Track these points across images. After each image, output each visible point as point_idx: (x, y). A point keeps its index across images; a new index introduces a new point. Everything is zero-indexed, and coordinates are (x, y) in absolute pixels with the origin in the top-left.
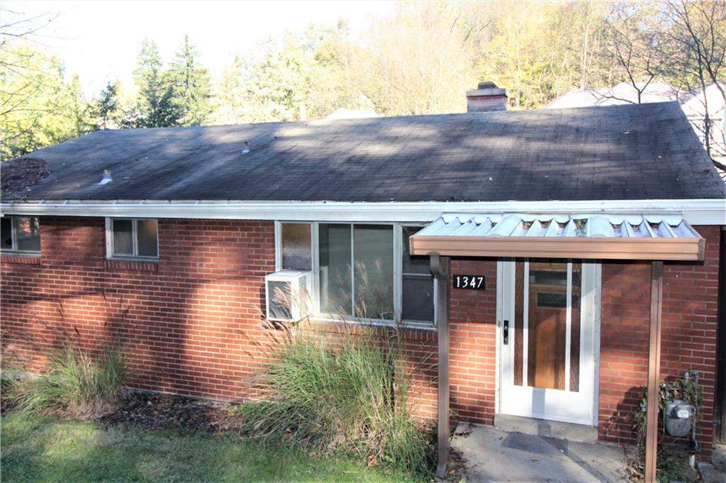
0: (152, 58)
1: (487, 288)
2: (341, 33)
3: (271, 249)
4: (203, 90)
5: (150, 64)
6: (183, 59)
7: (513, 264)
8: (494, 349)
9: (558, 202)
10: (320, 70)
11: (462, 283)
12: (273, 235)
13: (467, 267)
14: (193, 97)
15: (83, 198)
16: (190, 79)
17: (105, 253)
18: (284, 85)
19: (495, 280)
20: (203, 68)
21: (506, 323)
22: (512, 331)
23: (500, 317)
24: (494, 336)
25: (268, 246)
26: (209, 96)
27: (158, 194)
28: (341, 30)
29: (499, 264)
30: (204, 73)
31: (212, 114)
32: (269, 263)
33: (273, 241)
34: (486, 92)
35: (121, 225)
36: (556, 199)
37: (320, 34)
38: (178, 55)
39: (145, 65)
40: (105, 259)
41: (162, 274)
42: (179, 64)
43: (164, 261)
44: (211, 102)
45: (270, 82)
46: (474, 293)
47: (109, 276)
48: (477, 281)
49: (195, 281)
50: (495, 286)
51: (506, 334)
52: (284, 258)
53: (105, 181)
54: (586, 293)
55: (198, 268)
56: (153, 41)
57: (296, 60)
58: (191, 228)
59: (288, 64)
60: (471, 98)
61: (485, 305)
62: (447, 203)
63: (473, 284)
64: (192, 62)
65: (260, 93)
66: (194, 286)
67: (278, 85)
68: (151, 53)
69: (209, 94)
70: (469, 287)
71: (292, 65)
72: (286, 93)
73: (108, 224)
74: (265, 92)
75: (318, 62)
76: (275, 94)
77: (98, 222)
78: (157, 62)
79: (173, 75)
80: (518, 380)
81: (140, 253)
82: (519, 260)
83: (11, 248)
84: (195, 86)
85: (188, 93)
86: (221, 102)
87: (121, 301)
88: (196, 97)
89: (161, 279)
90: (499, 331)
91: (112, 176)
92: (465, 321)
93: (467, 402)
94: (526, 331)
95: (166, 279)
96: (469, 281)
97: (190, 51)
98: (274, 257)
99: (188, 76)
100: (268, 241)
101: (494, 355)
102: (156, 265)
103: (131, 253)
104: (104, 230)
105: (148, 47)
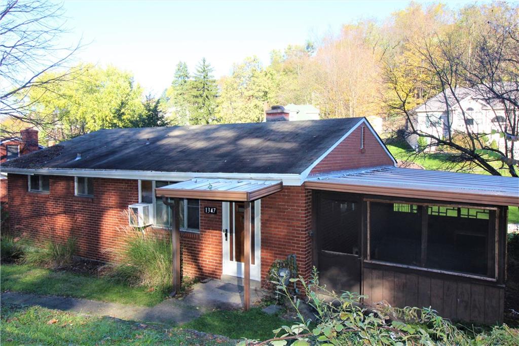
0: (183, 74)
1: (218, 213)
2: (309, 52)
3: (136, 193)
4: (213, 92)
5: (182, 77)
6: (202, 74)
7: (229, 203)
8: (221, 243)
9: (237, 174)
10: (285, 78)
11: (208, 211)
12: (137, 186)
13: (210, 204)
14: (207, 97)
15: (63, 167)
16: (206, 86)
17: (74, 193)
18: (262, 88)
19: (221, 210)
20: (214, 79)
21: (226, 230)
22: (229, 234)
23: (224, 228)
24: (221, 237)
25: (135, 191)
26: (217, 97)
27: (92, 166)
28: (309, 49)
29: (223, 203)
30: (214, 82)
31: (218, 108)
32: (135, 199)
33: (138, 189)
34: (275, 111)
35: (81, 180)
36: (236, 172)
37: (295, 52)
38: (199, 71)
39: (180, 79)
40: (74, 196)
41: (95, 203)
42: (199, 77)
43: (96, 197)
44: (218, 100)
45: (254, 87)
46: (213, 216)
47: (75, 204)
48: (213, 210)
49: (107, 207)
50: (221, 212)
51: (226, 235)
52: (143, 197)
53: (77, 159)
54: (257, 216)
55: (108, 201)
56: (185, 63)
57: (271, 72)
58: (106, 182)
59: (266, 74)
60: (268, 114)
61: (218, 221)
62: (196, 173)
63: (212, 211)
64: (207, 75)
65: (247, 94)
66: (107, 210)
67: (258, 88)
68: (183, 71)
69: (217, 95)
70: (210, 213)
71: (269, 75)
72: (263, 94)
73: (76, 179)
74: (251, 93)
75: (285, 73)
76: (256, 94)
77: (71, 179)
78: (186, 76)
79: (195, 84)
80: (231, 259)
81: (88, 194)
82: (231, 202)
83: (39, 189)
84: (208, 90)
85: (204, 95)
86: (223, 100)
87: (74, 215)
88: (209, 97)
89: (94, 206)
90: (224, 234)
91: (81, 156)
92: (209, 229)
93: (207, 270)
94: (234, 234)
95: (96, 206)
96: (210, 210)
97: (206, 69)
98: (138, 197)
99: (204, 84)
100: (135, 189)
101: (222, 246)
102: (92, 199)
103: (84, 193)
104: (74, 182)
105: (182, 67)
